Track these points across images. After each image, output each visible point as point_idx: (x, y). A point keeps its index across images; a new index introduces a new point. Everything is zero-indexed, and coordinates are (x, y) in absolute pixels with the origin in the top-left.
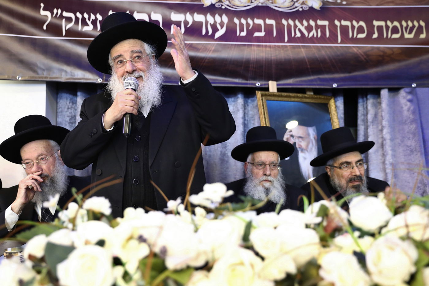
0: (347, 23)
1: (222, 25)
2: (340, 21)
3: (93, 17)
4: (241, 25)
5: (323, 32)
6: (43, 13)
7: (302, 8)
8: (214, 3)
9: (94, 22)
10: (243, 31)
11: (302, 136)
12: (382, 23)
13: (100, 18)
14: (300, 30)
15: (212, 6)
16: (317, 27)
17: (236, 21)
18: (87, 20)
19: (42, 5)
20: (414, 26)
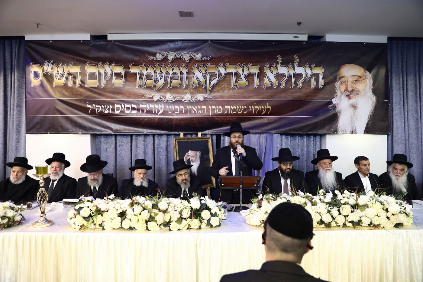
0: (214, 107)
1: (161, 108)
2: (211, 106)
3: (108, 107)
4: (169, 108)
5: (204, 112)
6: (89, 106)
7: (195, 100)
8: (158, 99)
9: (109, 109)
10: (170, 111)
11: (193, 155)
12: (229, 107)
13: (111, 107)
14: (194, 111)
15: (158, 100)
16: (202, 109)
17: (167, 107)
18: (106, 109)
19: (88, 103)
20: (242, 108)
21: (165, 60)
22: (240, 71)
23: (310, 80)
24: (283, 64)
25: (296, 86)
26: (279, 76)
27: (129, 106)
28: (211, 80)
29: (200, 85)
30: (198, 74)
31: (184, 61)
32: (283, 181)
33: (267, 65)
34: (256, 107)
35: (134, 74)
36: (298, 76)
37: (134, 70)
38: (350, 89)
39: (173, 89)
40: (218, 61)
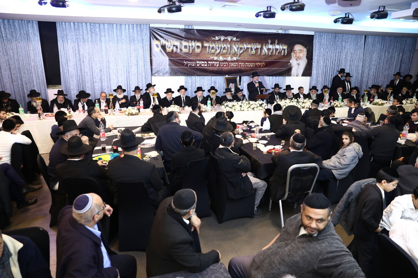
0: (241, 63)
1: (218, 64)
5: (236, 65)
6: (185, 62)
7: (233, 60)
9: (194, 64)
10: (222, 65)
11: (232, 85)
12: (247, 63)
13: (195, 63)
14: (232, 65)
15: (216, 60)
17: (221, 63)
20: (253, 64)
21: (220, 40)
22: (253, 47)
23: (281, 51)
24: (271, 44)
25: (275, 54)
26: (269, 49)
27: (203, 62)
28: (240, 51)
29: (235, 53)
30: (235, 48)
31: (228, 41)
32: (276, 96)
33: (264, 44)
34: (258, 64)
35: (206, 47)
36: (276, 49)
37: (206, 45)
38: (297, 56)
39: (223, 55)
40: (244, 41)
